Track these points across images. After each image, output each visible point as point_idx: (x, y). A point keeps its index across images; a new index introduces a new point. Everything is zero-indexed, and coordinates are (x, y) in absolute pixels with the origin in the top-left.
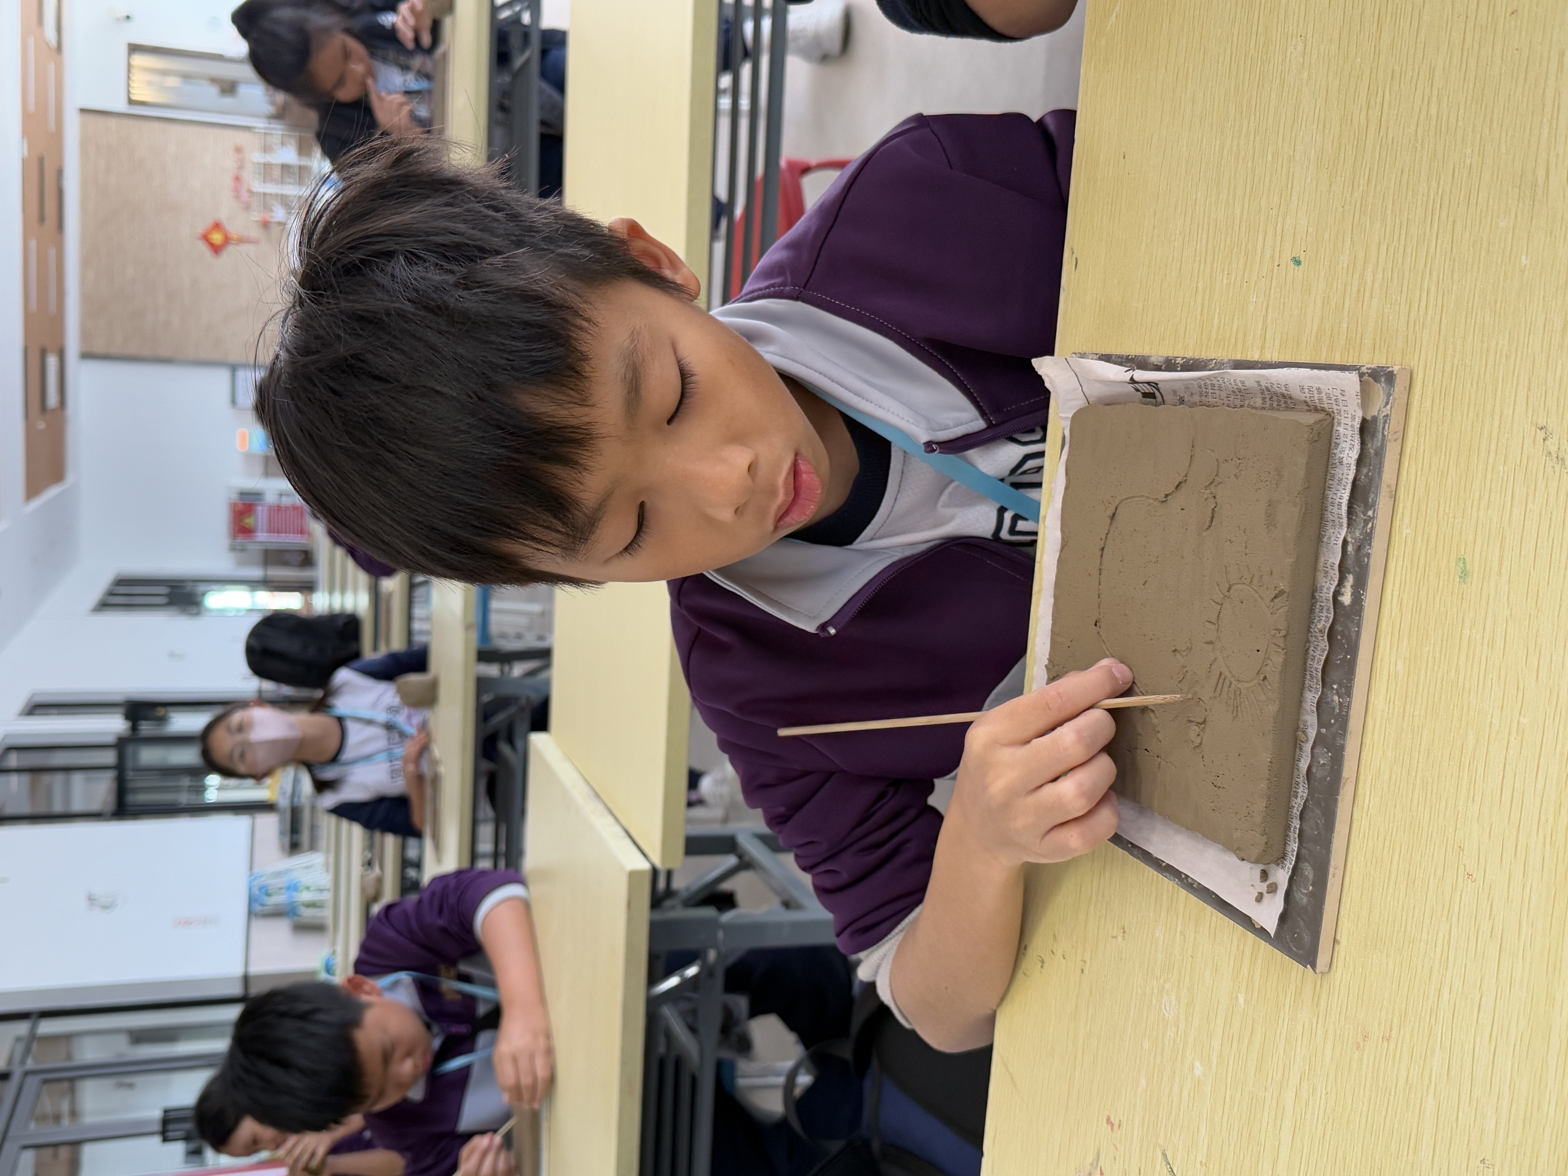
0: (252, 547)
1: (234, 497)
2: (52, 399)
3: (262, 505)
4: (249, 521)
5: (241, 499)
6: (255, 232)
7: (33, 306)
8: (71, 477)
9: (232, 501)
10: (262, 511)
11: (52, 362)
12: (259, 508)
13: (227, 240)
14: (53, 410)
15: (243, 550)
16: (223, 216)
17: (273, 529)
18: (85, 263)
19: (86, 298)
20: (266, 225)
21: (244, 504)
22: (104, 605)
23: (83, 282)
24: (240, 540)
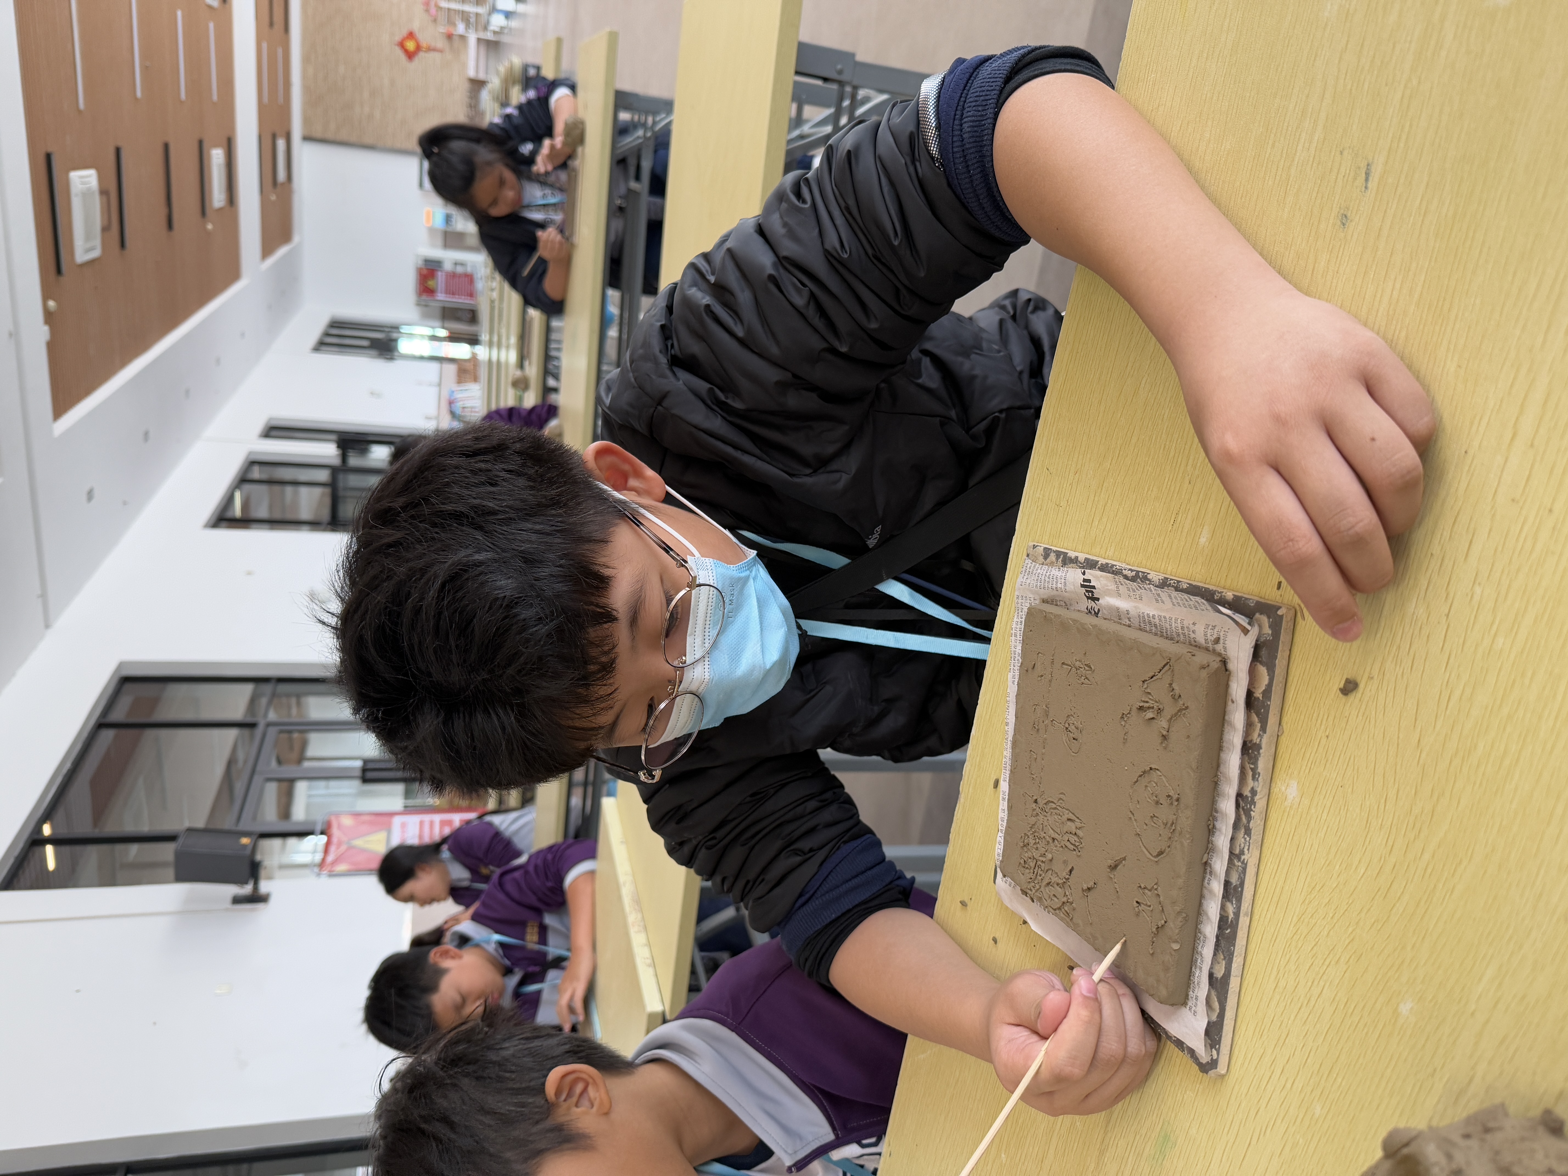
0: (433, 304)
1: (420, 263)
2: (281, 175)
3: (441, 271)
4: (431, 283)
5: (426, 265)
6: (440, 43)
7: (266, 100)
8: (296, 239)
9: (419, 266)
10: (442, 275)
11: (281, 144)
12: (439, 273)
13: (418, 48)
14: (283, 184)
15: (426, 306)
16: (416, 26)
17: (449, 291)
18: (306, 60)
19: (307, 89)
20: (450, 37)
21: (428, 269)
22: (321, 345)
23: (304, 77)
24: (424, 297)
